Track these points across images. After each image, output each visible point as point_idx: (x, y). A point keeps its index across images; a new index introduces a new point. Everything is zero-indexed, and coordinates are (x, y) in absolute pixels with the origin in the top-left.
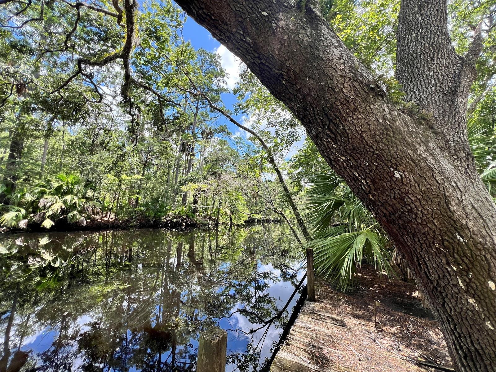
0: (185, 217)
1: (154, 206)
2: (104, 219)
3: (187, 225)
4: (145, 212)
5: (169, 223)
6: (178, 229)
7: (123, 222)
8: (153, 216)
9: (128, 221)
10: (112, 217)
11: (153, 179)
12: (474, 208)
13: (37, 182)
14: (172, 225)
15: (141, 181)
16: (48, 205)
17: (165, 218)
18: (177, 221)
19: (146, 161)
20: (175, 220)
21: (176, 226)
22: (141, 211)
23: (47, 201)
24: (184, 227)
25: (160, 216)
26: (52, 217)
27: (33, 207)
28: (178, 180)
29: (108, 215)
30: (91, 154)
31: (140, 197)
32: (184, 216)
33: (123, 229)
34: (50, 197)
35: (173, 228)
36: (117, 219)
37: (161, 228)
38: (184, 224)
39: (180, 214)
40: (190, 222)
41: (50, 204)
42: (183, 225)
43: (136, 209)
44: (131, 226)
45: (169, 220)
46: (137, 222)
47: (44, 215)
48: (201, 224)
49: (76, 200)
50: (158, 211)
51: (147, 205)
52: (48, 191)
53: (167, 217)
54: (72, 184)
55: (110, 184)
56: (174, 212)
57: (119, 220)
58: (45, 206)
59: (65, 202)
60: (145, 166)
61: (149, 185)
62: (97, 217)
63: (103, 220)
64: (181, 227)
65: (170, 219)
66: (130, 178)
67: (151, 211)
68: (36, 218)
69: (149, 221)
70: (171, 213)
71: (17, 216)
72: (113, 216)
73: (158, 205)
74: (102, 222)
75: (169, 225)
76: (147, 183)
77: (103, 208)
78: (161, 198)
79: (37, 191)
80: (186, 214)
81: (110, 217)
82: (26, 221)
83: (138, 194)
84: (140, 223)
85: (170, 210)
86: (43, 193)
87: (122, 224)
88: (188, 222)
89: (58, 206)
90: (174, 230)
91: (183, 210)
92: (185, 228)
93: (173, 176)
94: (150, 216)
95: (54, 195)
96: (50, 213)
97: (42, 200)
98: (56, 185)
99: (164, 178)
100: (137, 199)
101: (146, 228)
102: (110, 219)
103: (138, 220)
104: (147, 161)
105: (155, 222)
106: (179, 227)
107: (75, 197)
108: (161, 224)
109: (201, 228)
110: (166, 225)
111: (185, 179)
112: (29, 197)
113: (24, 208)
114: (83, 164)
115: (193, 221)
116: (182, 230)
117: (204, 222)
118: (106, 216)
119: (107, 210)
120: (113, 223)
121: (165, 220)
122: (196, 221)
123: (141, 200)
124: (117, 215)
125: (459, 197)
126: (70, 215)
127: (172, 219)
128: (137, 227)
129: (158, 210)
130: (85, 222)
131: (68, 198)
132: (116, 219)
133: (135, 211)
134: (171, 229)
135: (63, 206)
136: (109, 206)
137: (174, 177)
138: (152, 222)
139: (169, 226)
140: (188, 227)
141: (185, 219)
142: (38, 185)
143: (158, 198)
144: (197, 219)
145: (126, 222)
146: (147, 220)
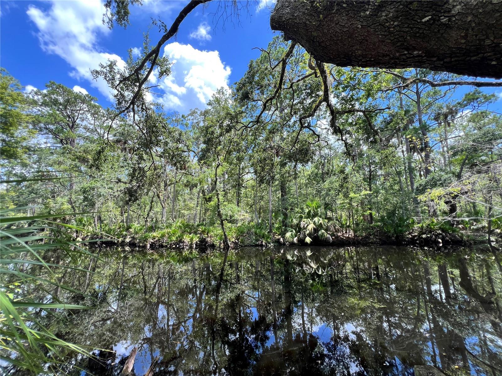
0: (440, 232)
1: (392, 220)
2: (345, 235)
4: (383, 227)
7: (362, 239)
10: (351, 234)
13: (297, 210)
14: (421, 242)
15: (370, 195)
16: (305, 226)
18: (428, 237)
20: (424, 236)
21: (429, 242)
22: (378, 226)
23: (304, 223)
24: (441, 245)
25: (401, 231)
26: (310, 235)
27: (298, 229)
29: (348, 231)
30: (324, 182)
31: (374, 213)
32: (437, 230)
33: (364, 245)
34: (305, 220)
35: (425, 246)
37: (407, 245)
38: (440, 240)
39: (431, 228)
40: (450, 238)
41: (306, 225)
42: (439, 242)
43: (372, 225)
44: (372, 243)
45: (415, 236)
47: (305, 234)
48: (472, 242)
49: (321, 221)
50: (398, 226)
51: (382, 219)
52: (303, 215)
53: (412, 233)
54: (316, 208)
57: (359, 237)
58: (304, 227)
59: (314, 223)
60: (370, 180)
65: (416, 234)
67: (389, 226)
68: (301, 236)
69: (390, 237)
70: (416, 226)
71: (292, 235)
73: (396, 218)
74: (344, 238)
75: (418, 242)
77: (342, 226)
78: (398, 211)
79: (298, 216)
80: (440, 228)
82: (297, 238)
83: (370, 209)
84: (380, 239)
86: (301, 217)
88: (447, 238)
89: (311, 227)
93: (407, 183)
94: (390, 232)
95: (307, 218)
96: (308, 232)
97: (302, 222)
98: (307, 211)
100: (371, 214)
101: (388, 244)
102: (350, 236)
103: (377, 236)
104: (370, 174)
105: (397, 237)
107: (320, 218)
108: (405, 241)
109: (474, 247)
112: (295, 221)
113: (294, 229)
114: (319, 191)
117: (480, 239)
118: (346, 232)
119: (346, 227)
120: (354, 239)
121: (410, 236)
122: (461, 237)
123: (376, 215)
124: (355, 231)
126: (320, 233)
127: (420, 235)
128: (377, 243)
130: (331, 239)
131: (316, 219)
132: (355, 236)
133: (372, 227)
134: (422, 247)
135: (314, 226)
136: (346, 223)
138: (393, 238)
140: (449, 245)
142: (297, 212)
143: (395, 210)
145: (365, 238)
146: (387, 236)
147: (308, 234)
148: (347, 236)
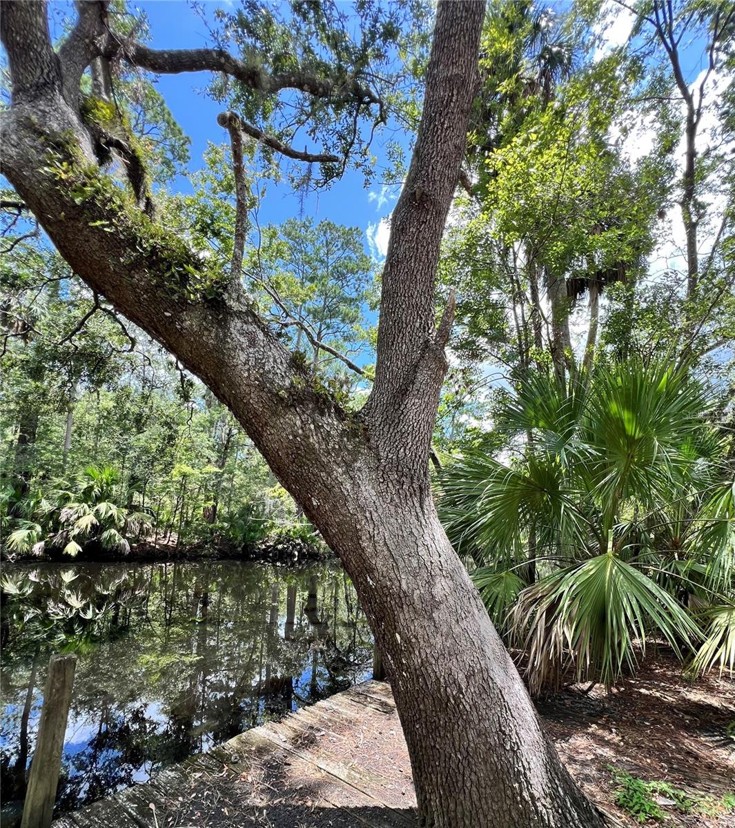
0: (299, 541)
1: (244, 520)
2: (161, 542)
3: (301, 556)
4: (228, 530)
5: (270, 552)
6: (287, 564)
7: (192, 548)
8: (239, 538)
9: (199, 546)
10: (173, 539)
13: (57, 481)
14: (275, 555)
15: (219, 476)
16: (72, 519)
17: (263, 543)
18: (284, 548)
19: (228, 441)
20: (280, 547)
21: (283, 556)
22: (222, 528)
23: (72, 512)
24: (296, 559)
25: (252, 538)
26: (79, 539)
29: (168, 534)
30: (140, 431)
31: (220, 506)
32: (297, 538)
33: (191, 560)
34: (76, 505)
35: (278, 561)
36: (181, 543)
37: (257, 559)
38: (296, 553)
39: (290, 535)
41: (76, 516)
42: (294, 556)
44: (205, 556)
45: (270, 546)
46: (215, 549)
47: (67, 535)
48: (327, 555)
49: (114, 510)
50: (251, 530)
51: (230, 518)
52: (72, 495)
53: (266, 541)
54: (107, 484)
56: (278, 531)
57: (185, 545)
58: (67, 520)
59: (97, 514)
60: (226, 449)
62: (149, 539)
63: (159, 545)
64: (291, 559)
65: (272, 544)
66: (198, 472)
67: (237, 530)
68: (57, 540)
69: (235, 547)
70: (273, 533)
71: (29, 536)
72: (175, 537)
73: (251, 518)
74: (157, 547)
77: (159, 524)
79: (56, 496)
80: (300, 536)
82: (42, 543)
84: (219, 550)
85: (272, 527)
86: (66, 499)
87: (189, 551)
88: (305, 550)
89: (87, 521)
90: (278, 564)
94: (236, 538)
95: (80, 501)
96: (76, 531)
97: (64, 510)
98: (84, 485)
100: (214, 507)
101: (230, 559)
102: (170, 543)
103: (216, 544)
104: (229, 438)
105: (245, 548)
106: (288, 560)
107: (111, 505)
108: (255, 553)
109: (328, 561)
110: (264, 555)
112: (46, 506)
113: (39, 523)
114: (124, 449)
115: (312, 548)
116: (293, 564)
118: (165, 537)
119: (166, 527)
120: (175, 549)
121: (264, 547)
122: (318, 549)
124: (181, 535)
126: (105, 534)
127: (276, 545)
128: (214, 557)
129: (249, 527)
130: (128, 548)
131: (102, 506)
133: (212, 529)
134: (274, 562)
135: (95, 521)
136: (169, 520)
138: (239, 549)
139: (270, 557)
140: (304, 559)
141: (299, 544)
142: (58, 487)
144: (320, 544)
145: (195, 547)
146: (231, 545)
147: (74, 537)
148: (165, 543)
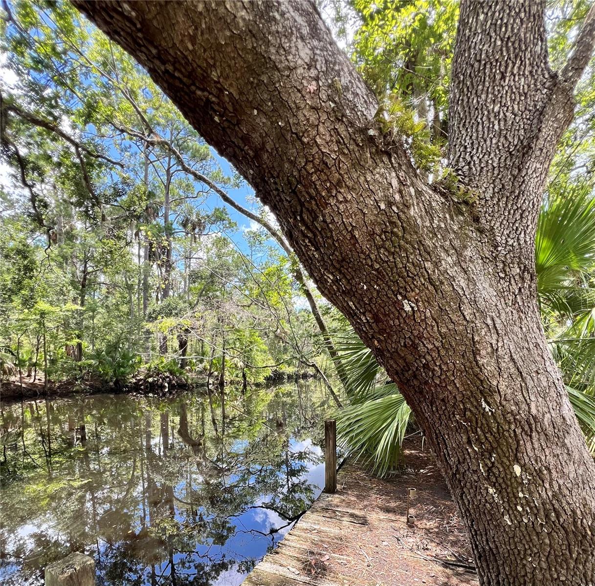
0: (167, 374)
1: (112, 357)
2: (26, 381)
3: (172, 387)
4: (98, 367)
5: (141, 385)
6: (158, 394)
7: (61, 385)
8: (111, 373)
9: (69, 383)
10: (39, 377)
11: (100, 310)
12: (513, 360)
14: (146, 387)
15: (81, 314)
17: (133, 377)
18: (154, 381)
19: (85, 279)
20: (150, 380)
21: (153, 388)
22: (90, 365)
24: (167, 390)
25: (123, 373)
28: (147, 312)
29: (33, 374)
31: (85, 343)
32: (165, 372)
33: (62, 396)
35: (148, 393)
36: (49, 381)
37: (128, 392)
38: (166, 385)
39: (159, 370)
40: (176, 382)
42: (165, 387)
43: (79, 363)
44: (77, 392)
45: (141, 380)
46: (86, 385)
48: (194, 385)
50: (120, 366)
51: (98, 355)
53: (136, 375)
55: (23, 320)
56: (147, 366)
57: (54, 382)
60: (83, 286)
61: (98, 321)
62: (12, 379)
63: (25, 383)
64: (162, 390)
65: (142, 377)
66: (57, 309)
67: (107, 366)
69: (107, 382)
70: (143, 368)
72: (41, 375)
73: (118, 355)
74: (23, 385)
75: (142, 387)
76: (93, 318)
77: (21, 363)
78: (123, 344)
80: (168, 369)
81: (37, 377)
83: (79, 337)
84: (91, 386)
85: (140, 362)
87: (59, 387)
88: (174, 382)
90: (151, 395)
91: (162, 362)
92: (170, 392)
93: (139, 305)
94: (107, 374)
99: (124, 308)
100: (79, 345)
101: (103, 393)
102: (37, 382)
103: (87, 380)
104: (85, 276)
105: (116, 383)
106: (159, 391)
108: (127, 386)
109: (195, 390)
110: (136, 388)
111: (158, 309)
115: (181, 380)
116: (164, 395)
117: (201, 382)
118: (29, 376)
119: (29, 366)
120: (44, 387)
121: (134, 381)
122: (186, 380)
123: (88, 348)
124: (48, 373)
125: (494, 342)
127: (146, 378)
128: (86, 392)
129: (118, 363)
132: (47, 381)
133: (80, 367)
134: (146, 393)
136: (31, 359)
137: (142, 307)
138: (111, 384)
139: (142, 390)
140: (174, 389)
141: (168, 377)
143: (118, 343)
144: (187, 376)
145: (65, 384)
146: (102, 380)
148: (32, 381)
